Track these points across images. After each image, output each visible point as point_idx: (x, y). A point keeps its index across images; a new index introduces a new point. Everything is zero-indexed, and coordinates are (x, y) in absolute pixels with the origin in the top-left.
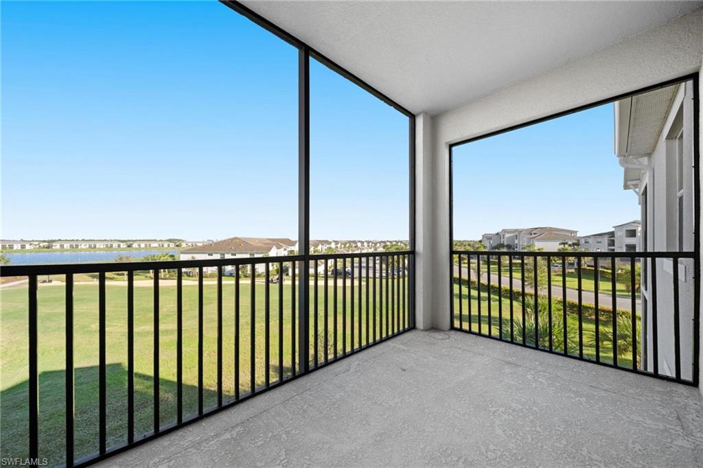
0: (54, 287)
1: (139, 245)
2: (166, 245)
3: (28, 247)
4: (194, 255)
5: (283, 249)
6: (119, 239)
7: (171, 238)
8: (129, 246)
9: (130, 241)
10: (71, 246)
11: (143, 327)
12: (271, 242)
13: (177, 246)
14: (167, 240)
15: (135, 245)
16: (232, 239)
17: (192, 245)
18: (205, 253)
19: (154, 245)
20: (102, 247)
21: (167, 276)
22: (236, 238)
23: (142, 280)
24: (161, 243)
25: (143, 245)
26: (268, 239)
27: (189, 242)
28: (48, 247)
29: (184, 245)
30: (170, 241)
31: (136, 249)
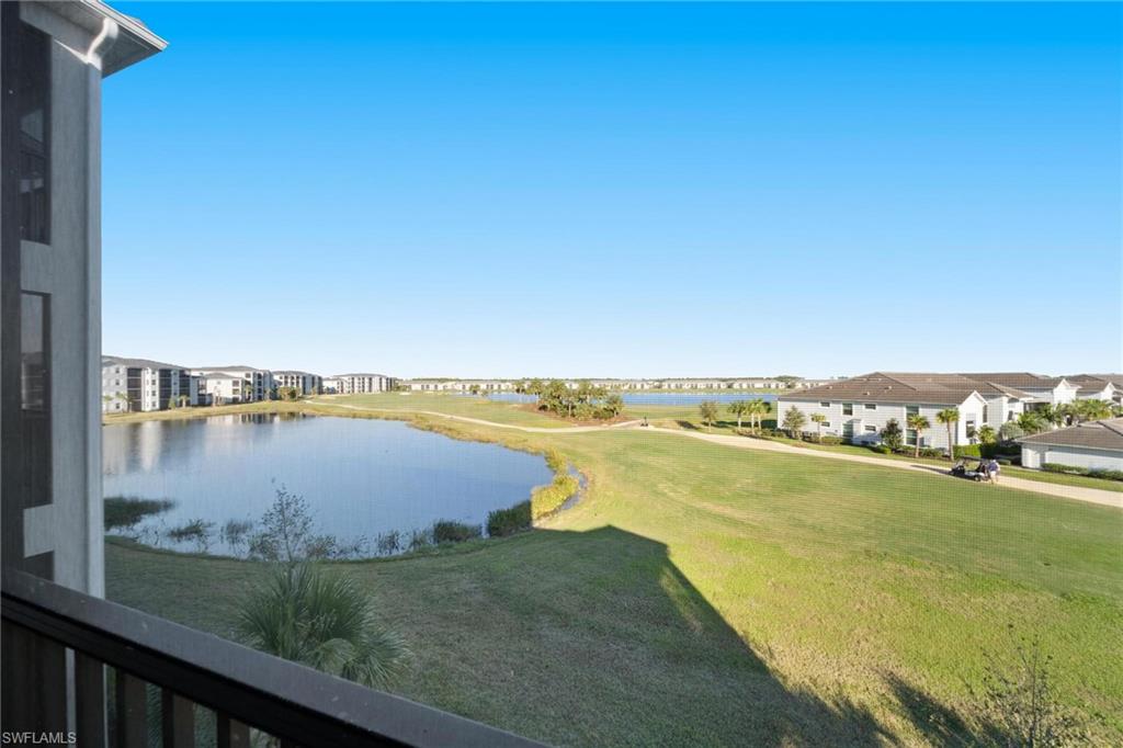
0: (648, 433)
1: (741, 385)
2: (773, 386)
3: (646, 387)
4: (797, 404)
5: (1005, 399)
6: (719, 377)
7: (782, 375)
8: (730, 387)
9: (730, 379)
10: (677, 386)
11: (705, 504)
12: (971, 381)
13: (789, 387)
14: (775, 379)
15: (736, 386)
16: (870, 377)
17: (812, 385)
18: (817, 401)
19: (759, 385)
20: (703, 387)
21: (760, 433)
22: (877, 375)
23: (729, 434)
24: (767, 383)
25: (745, 386)
26: (964, 375)
27: (807, 381)
28: (659, 387)
29: (799, 386)
30: (780, 379)
31: (737, 390)
